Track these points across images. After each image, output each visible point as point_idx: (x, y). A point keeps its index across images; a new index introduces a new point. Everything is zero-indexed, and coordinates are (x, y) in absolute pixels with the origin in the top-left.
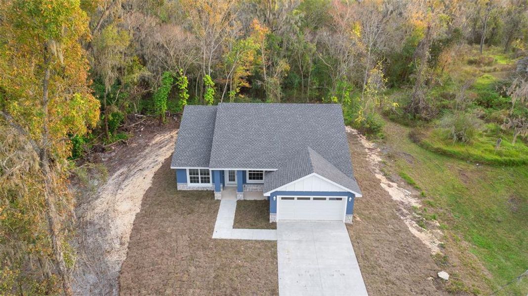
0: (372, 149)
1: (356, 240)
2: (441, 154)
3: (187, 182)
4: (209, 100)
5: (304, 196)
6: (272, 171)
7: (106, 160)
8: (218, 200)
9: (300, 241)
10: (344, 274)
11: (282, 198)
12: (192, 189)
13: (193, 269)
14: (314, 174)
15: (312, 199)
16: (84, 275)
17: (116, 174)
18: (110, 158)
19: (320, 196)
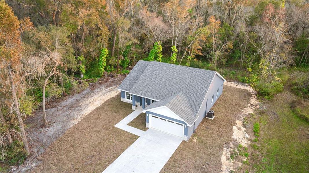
0: (253, 105)
1: (179, 150)
2: (303, 119)
3: (125, 98)
4: (173, 60)
5: (163, 118)
6: (157, 101)
7: (111, 81)
8: (133, 110)
9: (150, 141)
10: (154, 163)
11: (153, 116)
12: (127, 102)
13: (94, 136)
14: (165, 106)
15: (167, 121)
16: (59, 125)
17: (109, 88)
18: (113, 81)
19: (171, 120)
